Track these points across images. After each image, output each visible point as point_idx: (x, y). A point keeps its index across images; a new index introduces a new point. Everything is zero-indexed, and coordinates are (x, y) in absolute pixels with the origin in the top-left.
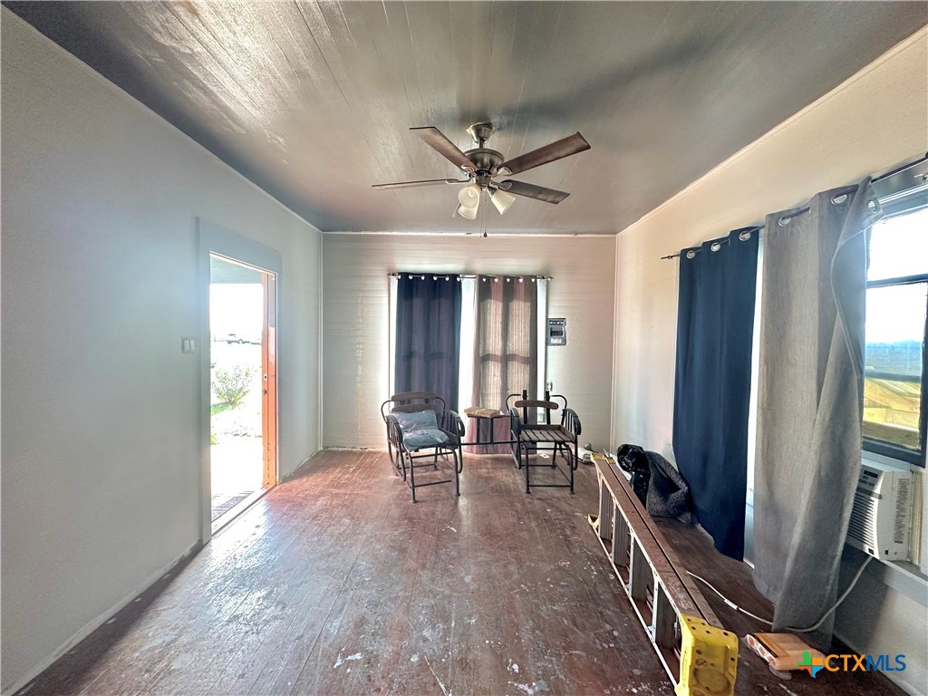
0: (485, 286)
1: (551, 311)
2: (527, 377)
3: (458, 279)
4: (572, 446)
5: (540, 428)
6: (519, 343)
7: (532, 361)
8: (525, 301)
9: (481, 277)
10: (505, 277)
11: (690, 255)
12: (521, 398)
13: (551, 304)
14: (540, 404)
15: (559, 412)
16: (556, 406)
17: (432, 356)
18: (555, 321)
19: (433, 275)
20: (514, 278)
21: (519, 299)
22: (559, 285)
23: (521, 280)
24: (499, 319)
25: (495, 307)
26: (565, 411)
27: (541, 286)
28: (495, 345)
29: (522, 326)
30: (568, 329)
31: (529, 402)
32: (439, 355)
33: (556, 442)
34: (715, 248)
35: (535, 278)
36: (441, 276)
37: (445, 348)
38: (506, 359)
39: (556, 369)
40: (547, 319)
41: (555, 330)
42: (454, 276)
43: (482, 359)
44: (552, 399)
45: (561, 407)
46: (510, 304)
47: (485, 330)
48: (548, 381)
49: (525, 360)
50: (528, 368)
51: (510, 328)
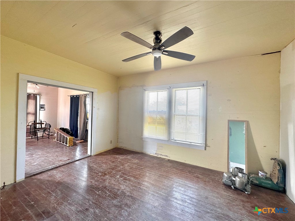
1: (40, 102)
2: (34, 118)
4: (49, 130)
5: (40, 128)
6: (31, 109)
7: (35, 114)
8: (33, 100)
12: (33, 123)
13: (41, 101)
14: (39, 123)
16: (43, 124)
18: (42, 105)
20: (30, 94)
21: (31, 99)
22: (43, 97)
23: (32, 95)
26: (46, 124)
27: (38, 97)
29: (32, 106)
30: (46, 107)
31: (35, 123)
33: (44, 130)
34: (75, 97)
35: (37, 95)
38: (27, 114)
39: (42, 116)
40: (40, 104)
41: (42, 107)
44: (42, 122)
46: (28, 100)
48: (40, 119)
49: (33, 114)
50: (34, 116)
51: (28, 107)
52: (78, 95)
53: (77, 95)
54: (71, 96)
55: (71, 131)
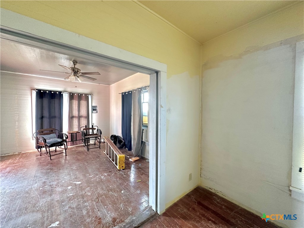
0: (72, 96)
1: (93, 104)
2: (86, 122)
3: (62, 93)
4: (100, 138)
5: (91, 135)
6: (83, 112)
7: (88, 117)
8: (85, 101)
9: (70, 93)
10: (79, 94)
11: (123, 94)
12: (85, 128)
13: (93, 102)
14: (91, 129)
15: (96, 130)
16: (95, 129)
17: (52, 117)
18: (94, 107)
19: (51, 91)
20: (81, 94)
21: (83, 100)
22: (95, 97)
23: (84, 95)
24: (77, 106)
25: (75, 103)
26: (97, 130)
27: (90, 97)
28: (75, 113)
29: (84, 108)
30: (98, 109)
31: (87, 128)
32: (55, 117)
33: (96, 137)
34: (127, 93)
35: (88, 95)
36: (55, 92)
37: (57, 114)
38: (79, 117)
39: (95, 120)
40: (92, 106)
41: (94, 109)
42: (60, 92)
43: (71, 118)
44: (94, 127)
45: (97, 128)
46: (80, 102)
47: (72, 109)
48: (93, 123)
49: (85, 117)
50: (86, 119)
51: (80, 108)
52: (131, 91)
53: (129, 91)
54: (122, 93)
55: (124, 140)
